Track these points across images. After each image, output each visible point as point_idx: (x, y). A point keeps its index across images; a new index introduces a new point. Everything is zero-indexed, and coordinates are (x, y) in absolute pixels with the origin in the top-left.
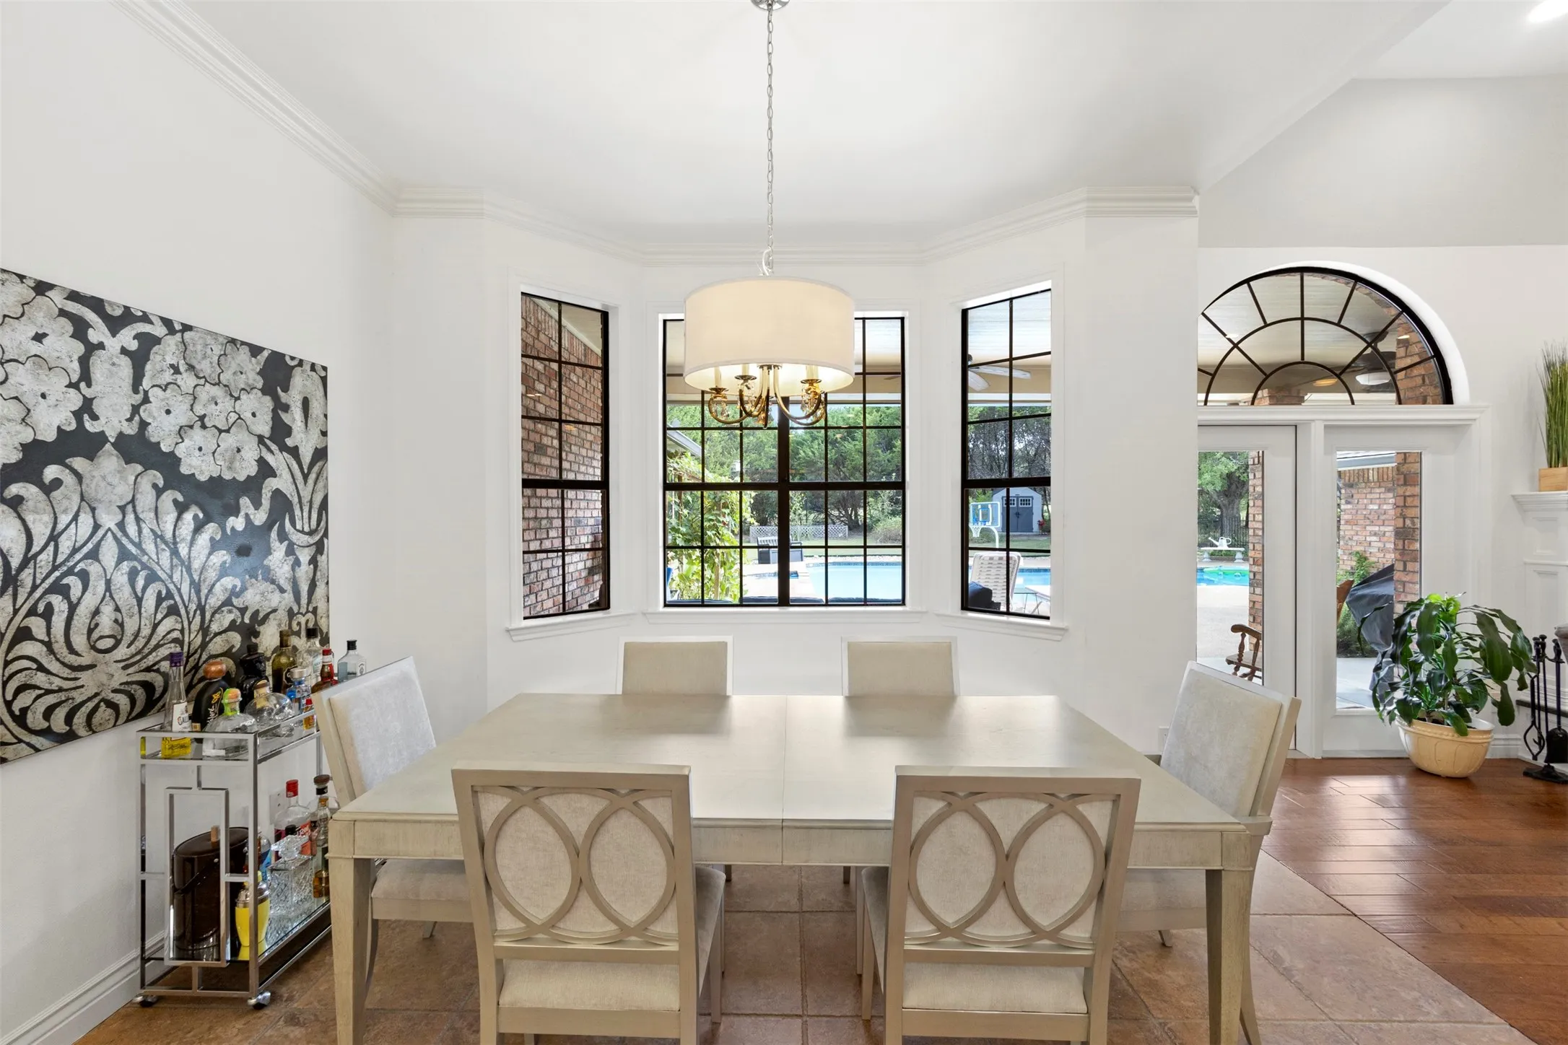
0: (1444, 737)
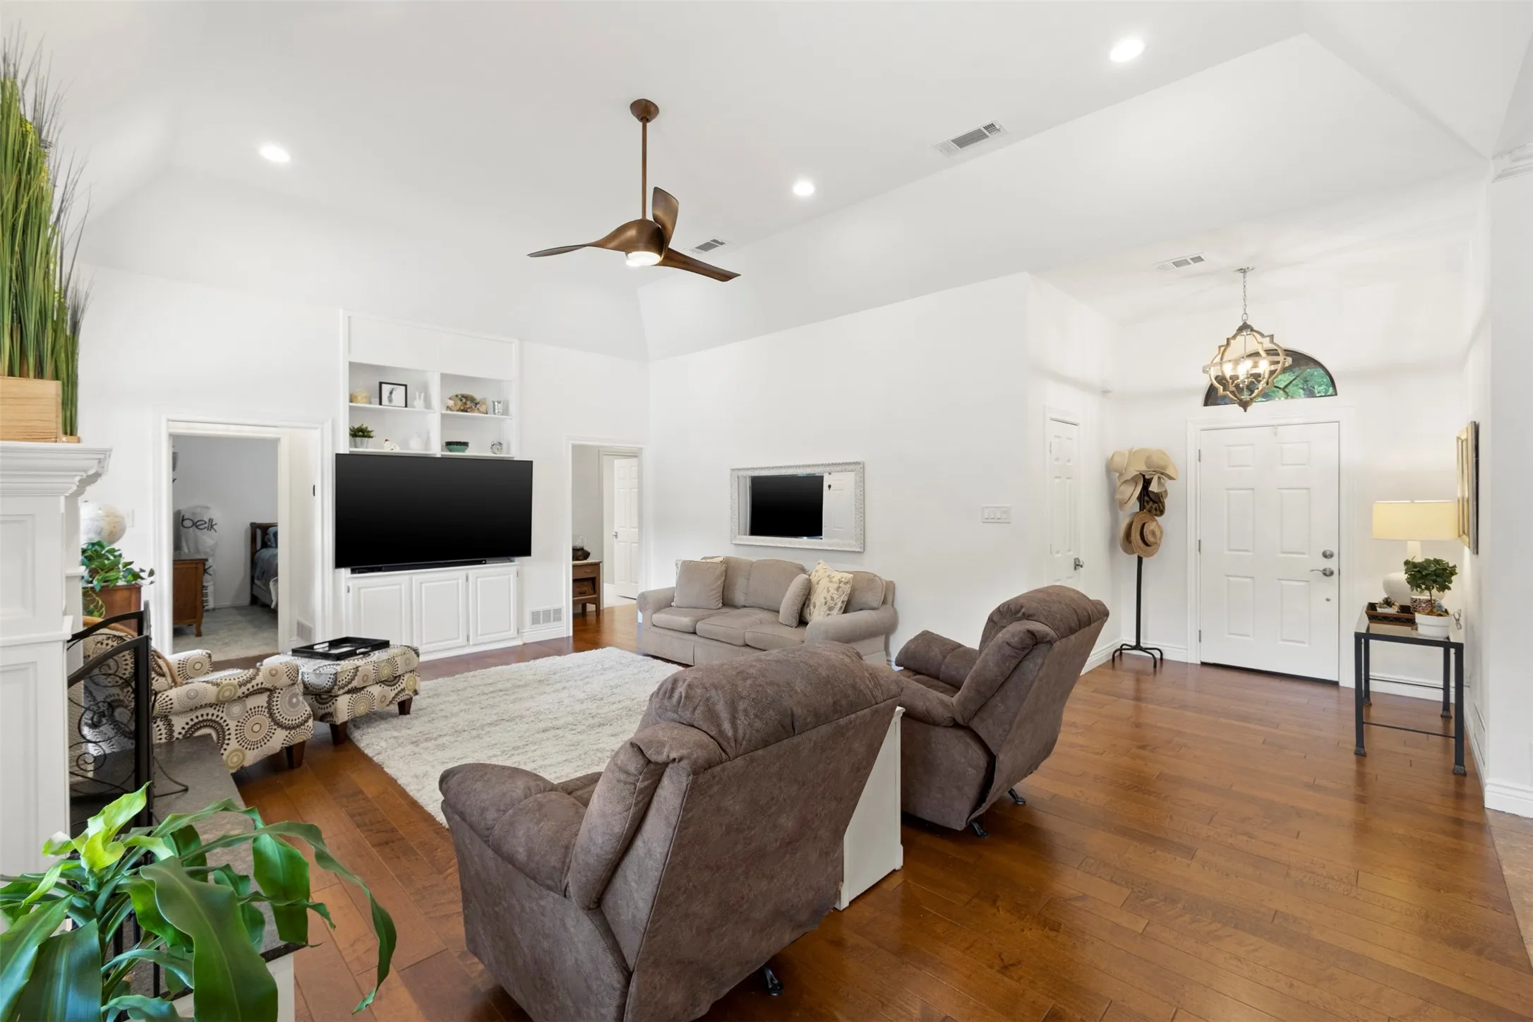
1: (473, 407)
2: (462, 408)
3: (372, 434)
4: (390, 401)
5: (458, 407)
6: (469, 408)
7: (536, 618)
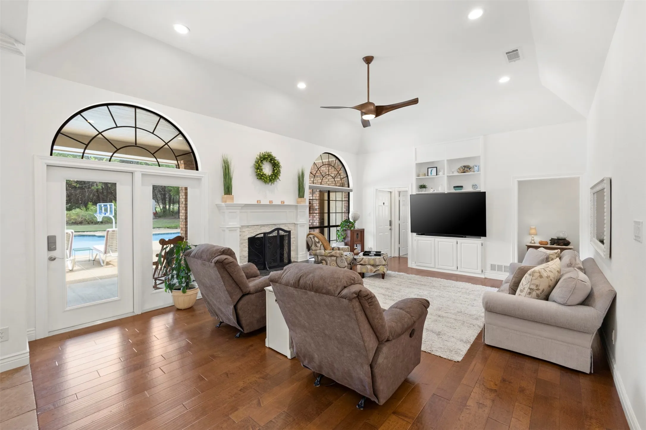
0: (180, 295)
1: (468, 170)
2: (463, 171)
3: (427, 187)
4: (431, 174)
5: (461, 171)
6: (466, 171)
7: (493, 267)
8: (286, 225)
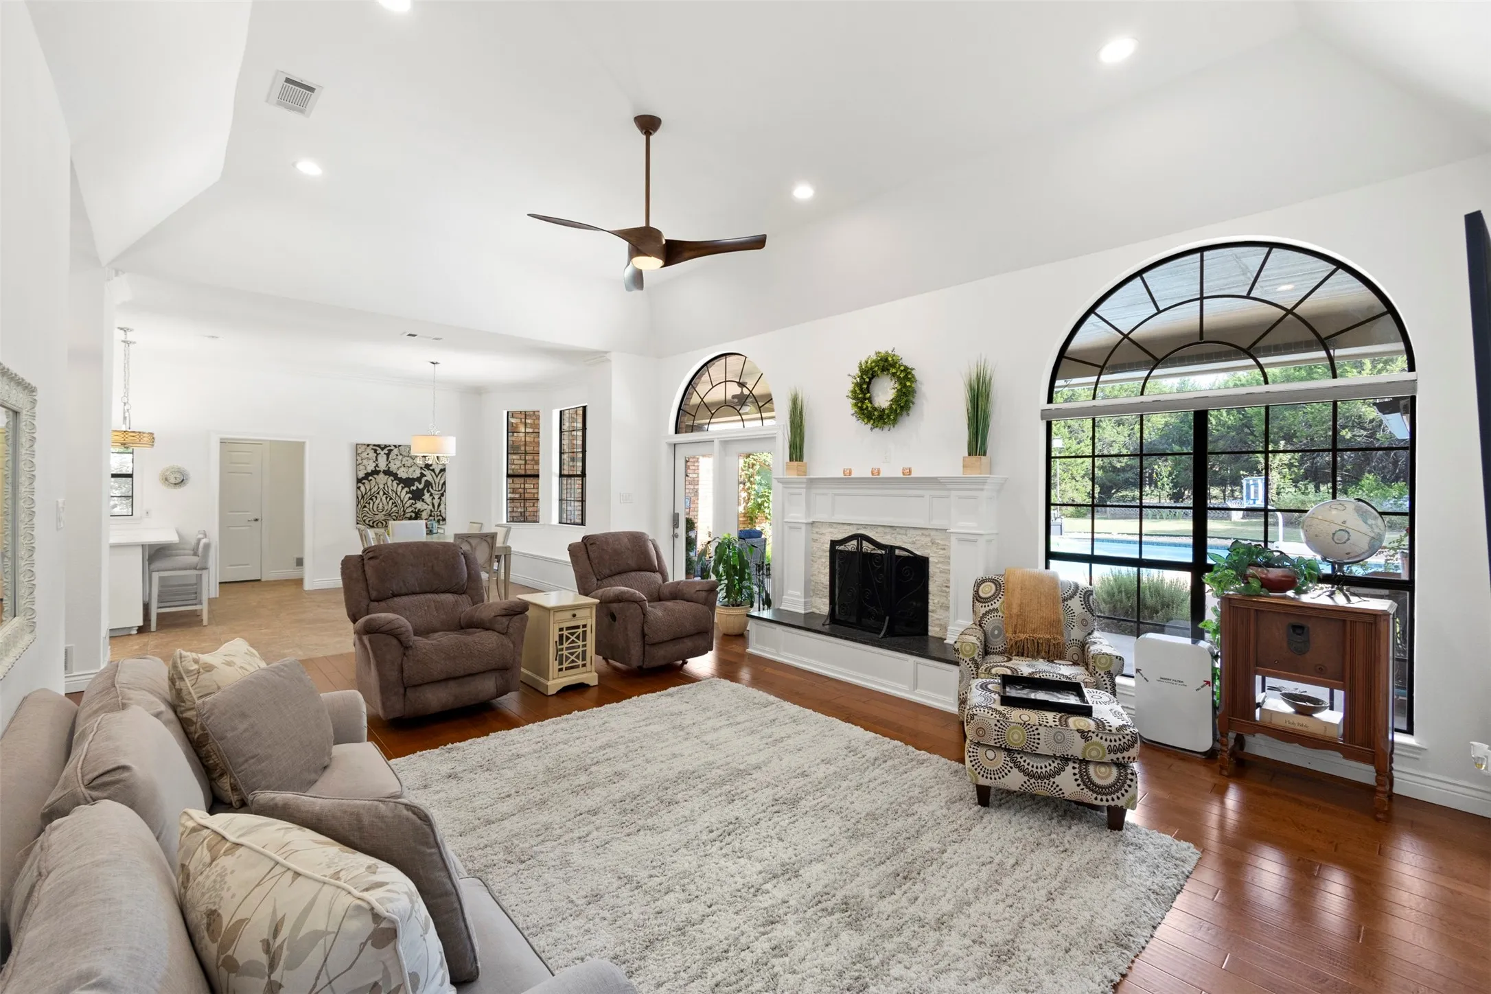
8: (926, 532)
